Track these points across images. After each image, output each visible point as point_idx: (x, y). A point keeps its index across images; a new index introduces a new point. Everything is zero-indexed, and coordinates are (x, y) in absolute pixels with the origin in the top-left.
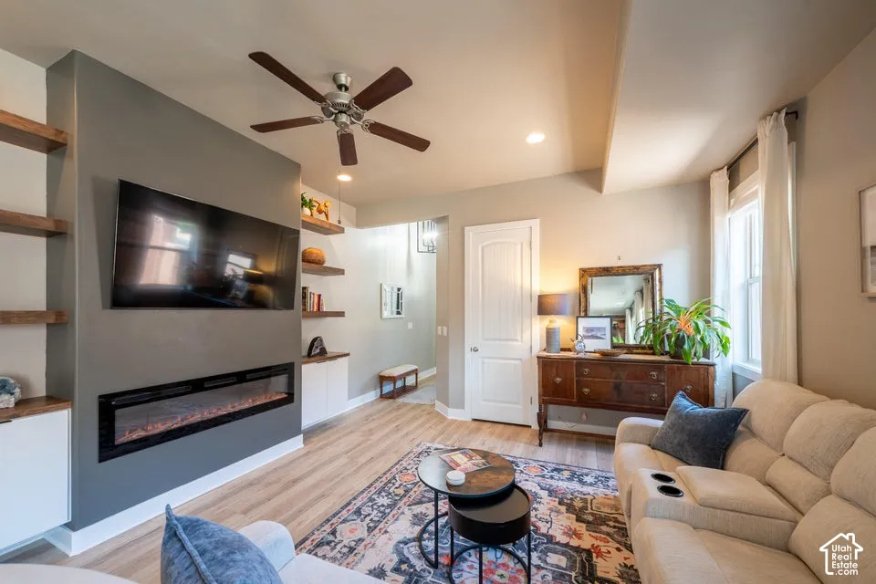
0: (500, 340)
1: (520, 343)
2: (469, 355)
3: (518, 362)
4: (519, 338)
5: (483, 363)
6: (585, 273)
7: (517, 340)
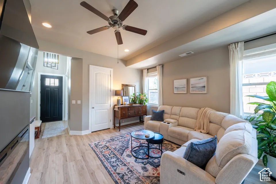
0: (102, 104)
1: (107, 104)
2: (90, 110)
3: (107, 110)
4: (107, 103)
5: (96, 112)
6: (123, 85)
7: (106, 103)
